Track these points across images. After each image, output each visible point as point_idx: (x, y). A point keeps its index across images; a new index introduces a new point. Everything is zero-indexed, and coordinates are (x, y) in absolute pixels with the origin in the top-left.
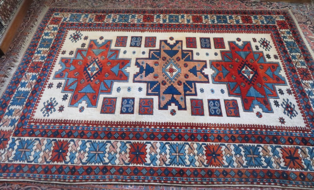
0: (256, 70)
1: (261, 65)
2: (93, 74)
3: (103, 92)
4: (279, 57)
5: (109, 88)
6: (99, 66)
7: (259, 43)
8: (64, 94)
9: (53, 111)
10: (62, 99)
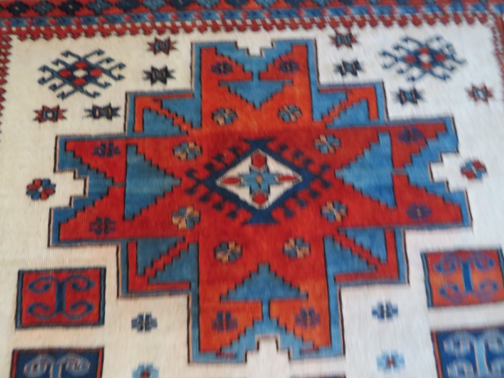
0: (246, 141)
1: (213, 116)
4: (161, 31)
7: (70, 99)
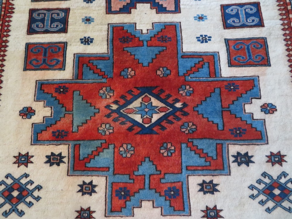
2: (164, 105)
3: (214, 71)
5: (201, 59)
6: (136, 98)
8: (234, 166)
9: (288, 178)
10: (248, 165)
